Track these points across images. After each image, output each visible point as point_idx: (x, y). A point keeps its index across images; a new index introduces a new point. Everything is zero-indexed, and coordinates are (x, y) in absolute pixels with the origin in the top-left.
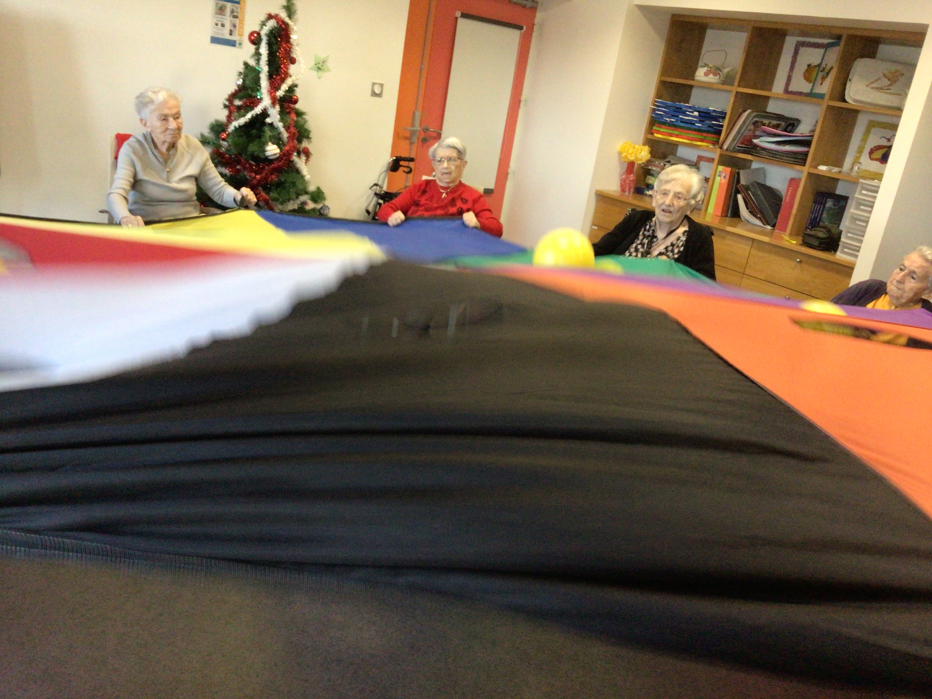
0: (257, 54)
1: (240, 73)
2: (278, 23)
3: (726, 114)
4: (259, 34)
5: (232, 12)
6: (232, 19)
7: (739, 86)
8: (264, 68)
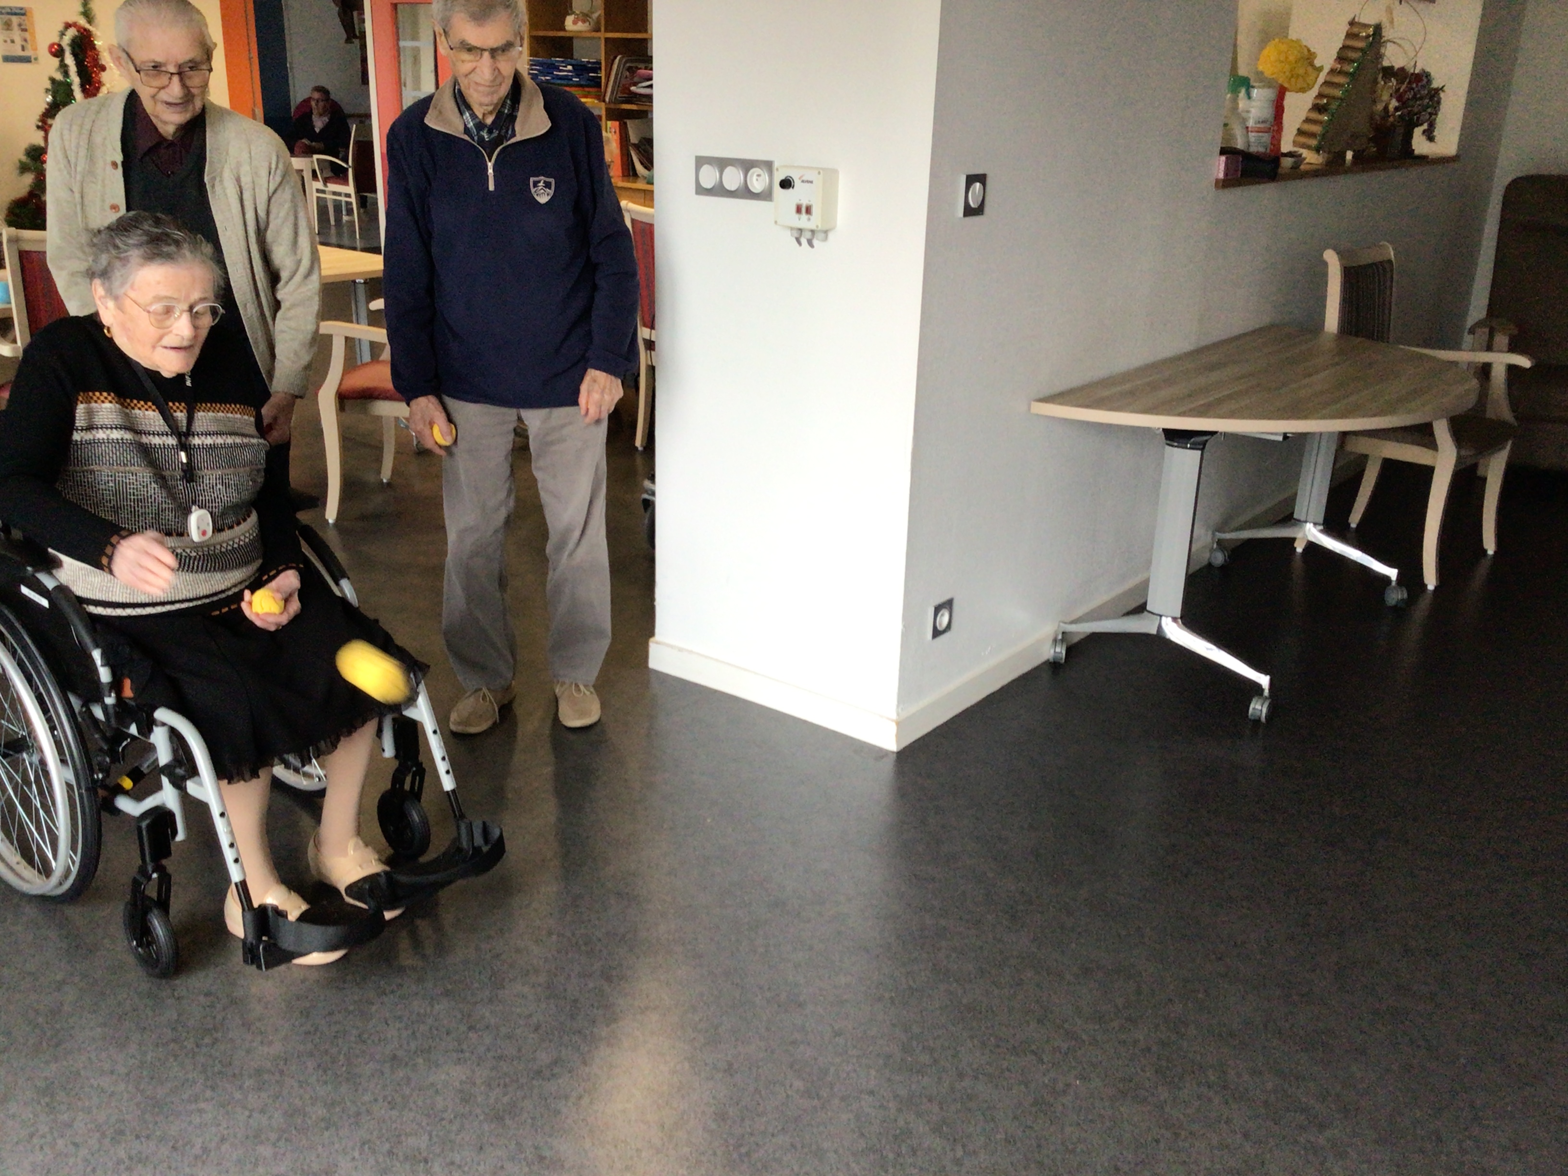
0: (64, 68)
1: (47, 90)
2: (78, 31)
3: (599, 63)
4: (59, 45)
5: (20, 25)
6: (20, 32)
7: (606, 30)
8: (75, 80)
